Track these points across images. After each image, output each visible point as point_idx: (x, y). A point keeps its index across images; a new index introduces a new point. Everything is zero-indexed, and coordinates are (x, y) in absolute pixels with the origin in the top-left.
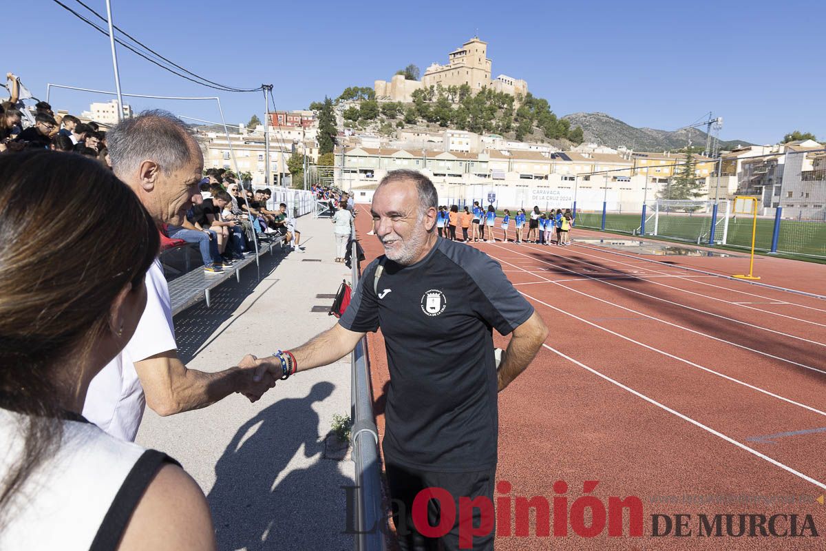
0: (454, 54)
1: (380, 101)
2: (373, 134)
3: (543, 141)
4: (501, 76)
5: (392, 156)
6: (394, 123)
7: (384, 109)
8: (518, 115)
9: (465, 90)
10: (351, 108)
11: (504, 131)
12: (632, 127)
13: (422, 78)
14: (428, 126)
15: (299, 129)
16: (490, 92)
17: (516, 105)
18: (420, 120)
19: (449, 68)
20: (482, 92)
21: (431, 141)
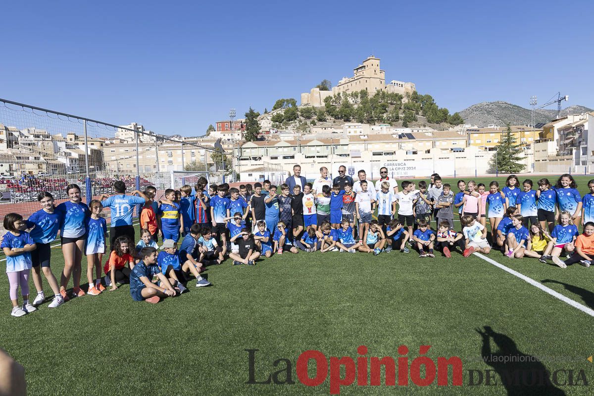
0: (357, 69)
1: (300, 107)
2: (292, 131)
3: (425, 126)
4: (393, 82)
5: (308, 144)
6: (308, 122)
7: (302, 113)
8: (405, 108)
9: (364, 93)
10: (277, 114)
11: (393, 121)
12: (527, 110)
13: (333, 88)
14: (334, 122)
15: (239, 131)
16: (384, 93)
17: (405, 100)
18: (329, 118)
19: (353, 79)
20: (378, 94)
21: (334, 132)
